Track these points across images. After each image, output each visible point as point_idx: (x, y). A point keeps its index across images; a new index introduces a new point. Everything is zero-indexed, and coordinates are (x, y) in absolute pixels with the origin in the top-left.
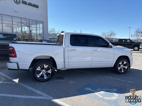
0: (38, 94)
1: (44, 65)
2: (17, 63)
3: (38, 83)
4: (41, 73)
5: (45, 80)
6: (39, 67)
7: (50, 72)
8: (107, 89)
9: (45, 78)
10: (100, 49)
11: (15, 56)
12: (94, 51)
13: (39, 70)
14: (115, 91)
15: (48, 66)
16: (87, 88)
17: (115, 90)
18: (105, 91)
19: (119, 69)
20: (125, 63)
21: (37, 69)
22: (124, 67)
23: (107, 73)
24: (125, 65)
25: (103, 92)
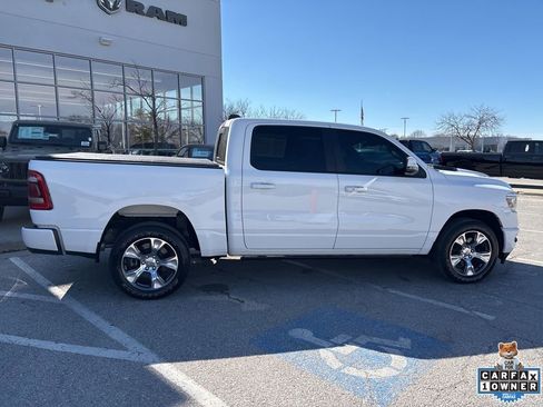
0: (113, 341)
1: (152, 239)
2: (53, 230)
3: (129, 303)
4: (143, 267)
5: (156, 294)
6: (132, 246)
7: (175, 267)
8: (376, 340)
9: (157, 286)
10: (370, 183)
11: (48, 205)
12: (346, 189)
13: (134, 255)
14: (400, 349)
15: (164, 243)
16: (299, 330)
17: (406, 342)
18: (362, 346)
19: (454, 263)
20: (481, 239)
21: (127, 253)
22: (475, 255)
23: (406, 279)
24: (481, 248)
25: (354, 347)
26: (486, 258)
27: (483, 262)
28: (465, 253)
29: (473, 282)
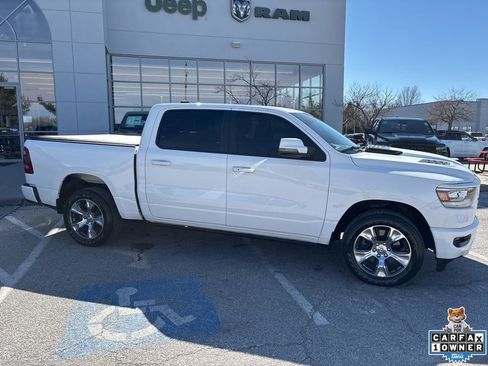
2: (33, 187)
5: (90, 243)
7: (102, 224)
11: (30, 171)
12: (234, 169)
13: (77, 211)
19: (359, 259)
20: (395, 236)
26: (405, 261)
27: (400, 265)
28: (380, 250)
29: (384, 285)
